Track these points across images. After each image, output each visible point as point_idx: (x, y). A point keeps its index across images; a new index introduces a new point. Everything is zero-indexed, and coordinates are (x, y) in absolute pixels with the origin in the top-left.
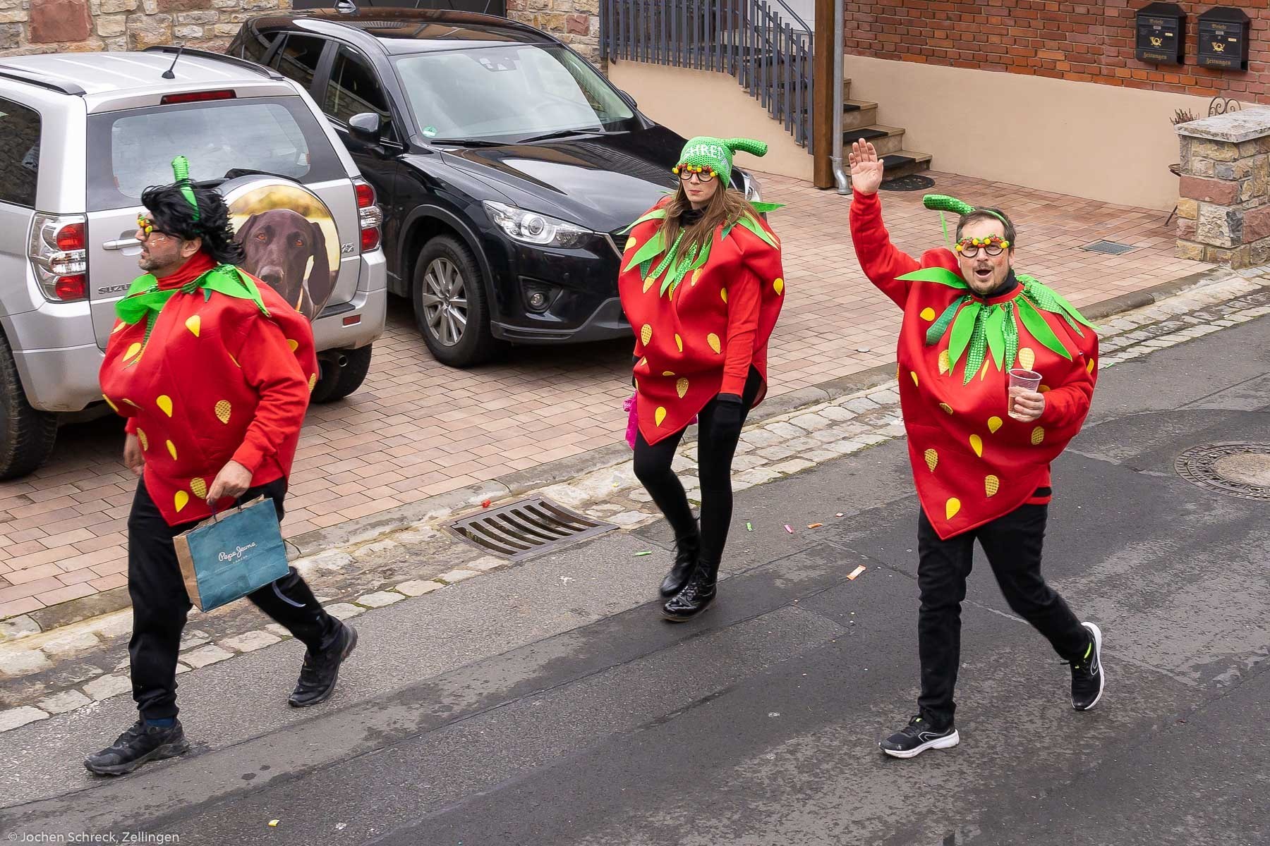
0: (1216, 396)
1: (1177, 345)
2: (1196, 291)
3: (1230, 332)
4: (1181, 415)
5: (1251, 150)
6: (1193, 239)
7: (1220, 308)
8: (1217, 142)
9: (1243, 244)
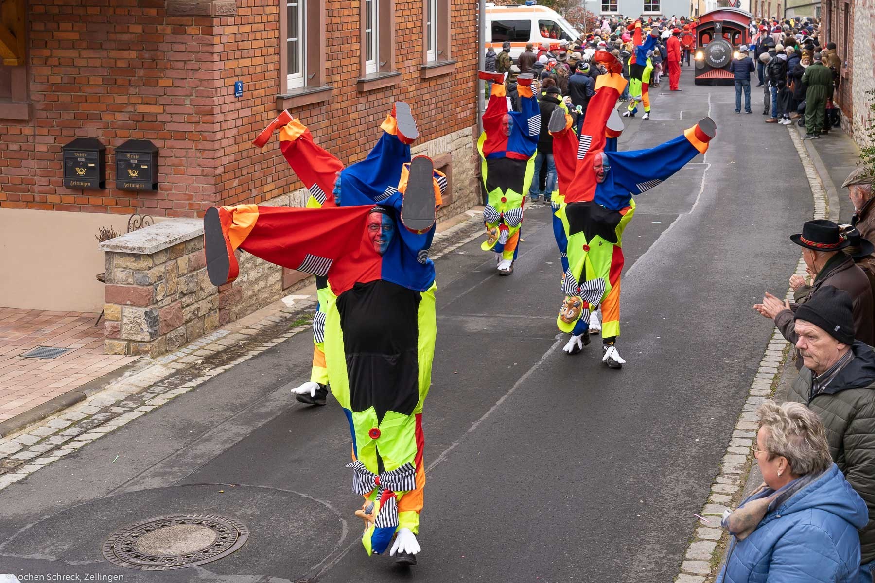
0: (138, 478)
1: (106, 436)
2: (122, 382)
3: (150, 416)
4: (108, 502)
5: (163, 258)
6: (118, 337)
7: (142, 395)
8: (134, 255)
9: (160, 336)
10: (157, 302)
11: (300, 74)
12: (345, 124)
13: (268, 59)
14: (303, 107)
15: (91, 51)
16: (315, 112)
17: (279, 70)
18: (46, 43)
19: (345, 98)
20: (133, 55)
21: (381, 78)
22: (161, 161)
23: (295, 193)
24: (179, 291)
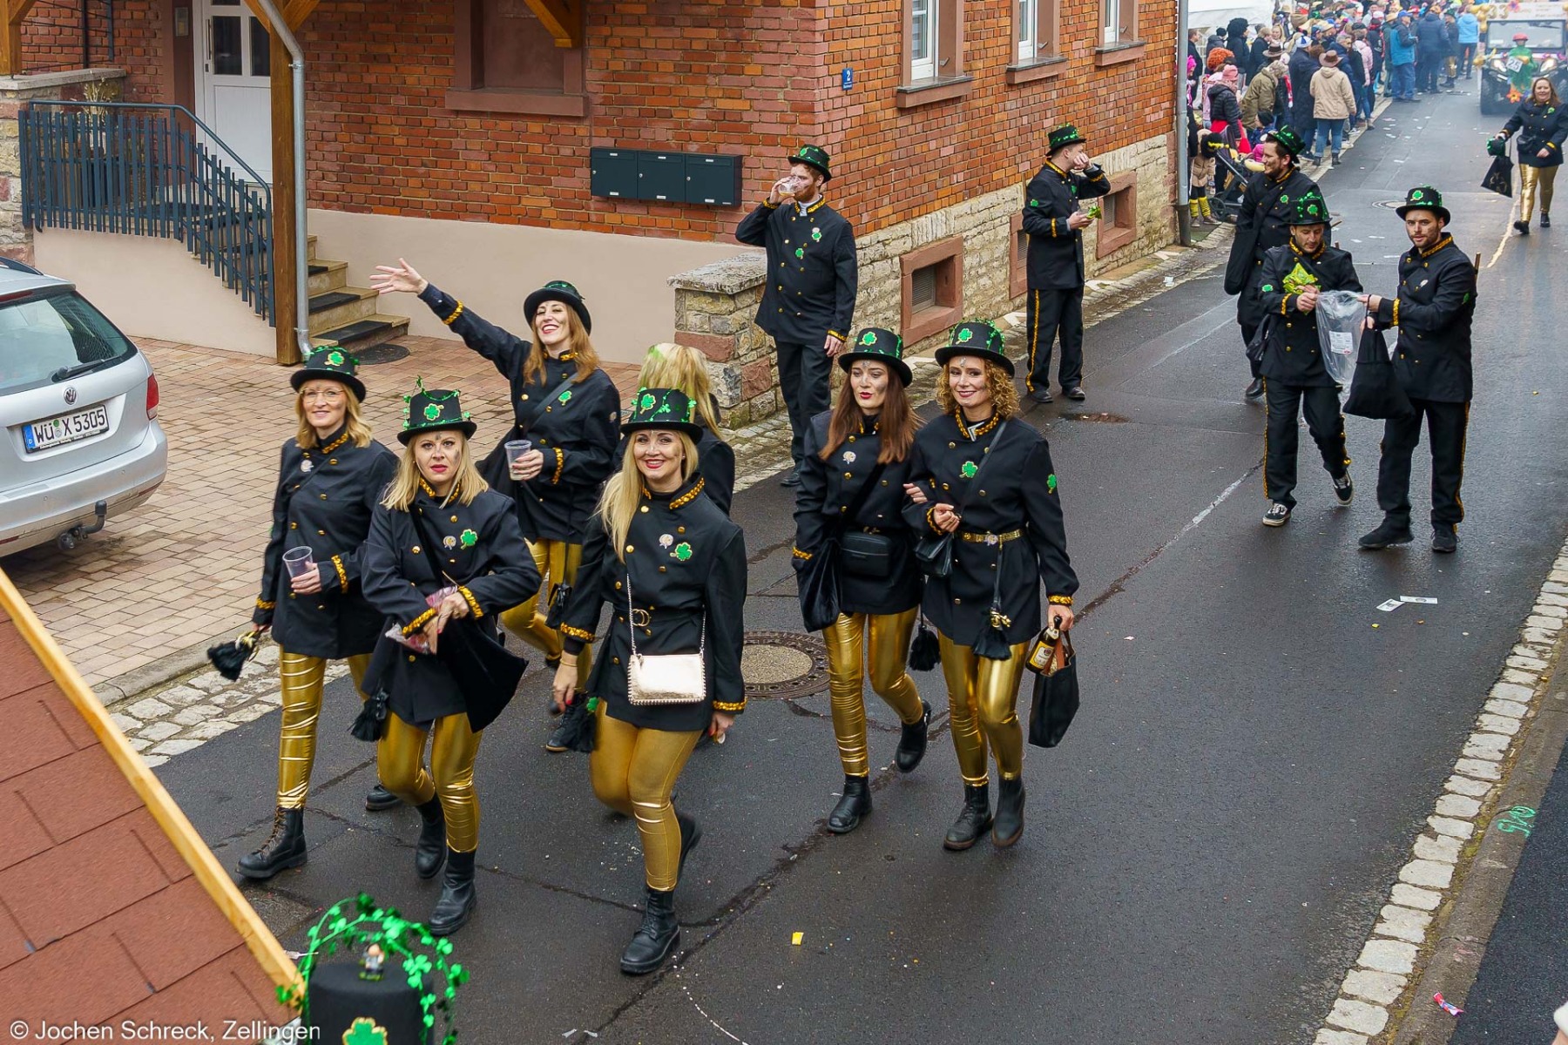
5: (747, 300)
8: (711, 294)
9: (742, 401)
10: (739, 357)
11: (929, 59)
12: (988, 128)
13: (887, 38)
14: (932, 105)
15: (662, 28)
16: (949, 110)
17: (901, 54)
18: (606, 18)
19: (989, 92)
20: (713, 33)
21: (1039, 66)
22: (745, 173)
23: (919, 219)
24: (768, 344)
